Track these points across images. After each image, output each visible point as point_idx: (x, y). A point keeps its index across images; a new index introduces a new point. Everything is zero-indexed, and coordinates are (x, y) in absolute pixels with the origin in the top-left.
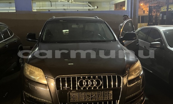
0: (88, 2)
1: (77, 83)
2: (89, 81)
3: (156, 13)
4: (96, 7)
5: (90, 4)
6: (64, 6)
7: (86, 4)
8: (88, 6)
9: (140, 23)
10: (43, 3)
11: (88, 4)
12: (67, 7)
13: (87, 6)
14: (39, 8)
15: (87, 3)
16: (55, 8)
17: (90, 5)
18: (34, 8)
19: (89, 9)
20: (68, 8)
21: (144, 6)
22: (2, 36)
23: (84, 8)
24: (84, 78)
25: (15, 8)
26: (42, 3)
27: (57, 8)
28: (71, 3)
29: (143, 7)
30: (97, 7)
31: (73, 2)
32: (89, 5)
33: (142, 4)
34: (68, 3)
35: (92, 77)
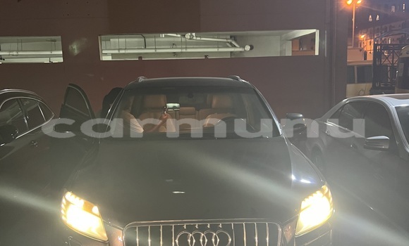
0: (229, 37)
1: (175, 239)
2: (203, 235)
3: (391, 60)
4: (248, 48)
5: (235, 40)
6: (174, 46)
7: (225, 40)
8: (230, 46)
9: (354, 83)
10: (127, 40)
11: (229, 41)
12: (181, 48)
13: (228, 44)
14: (116, 52)
15: (227, 39)
16: (154, 51)
17: (234, 43)
18: (104, 52)
19: (231, 52)
20: (184, 50)
21: (369, 41)
22: (26, 121)
23: (221, 50)
24: (190, 229)
25: (61, 53)
26: (124, 40)
27: (158, 51)
28: (190, 39)
29: (365, 42)
30: (252, 48)
31: (195, 38)
32: (231, 44)
33: (363, 37)
34: (183, 40)
35: (209, 227)
